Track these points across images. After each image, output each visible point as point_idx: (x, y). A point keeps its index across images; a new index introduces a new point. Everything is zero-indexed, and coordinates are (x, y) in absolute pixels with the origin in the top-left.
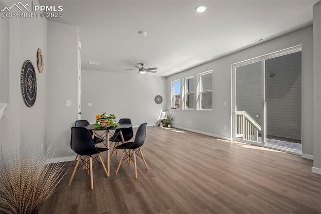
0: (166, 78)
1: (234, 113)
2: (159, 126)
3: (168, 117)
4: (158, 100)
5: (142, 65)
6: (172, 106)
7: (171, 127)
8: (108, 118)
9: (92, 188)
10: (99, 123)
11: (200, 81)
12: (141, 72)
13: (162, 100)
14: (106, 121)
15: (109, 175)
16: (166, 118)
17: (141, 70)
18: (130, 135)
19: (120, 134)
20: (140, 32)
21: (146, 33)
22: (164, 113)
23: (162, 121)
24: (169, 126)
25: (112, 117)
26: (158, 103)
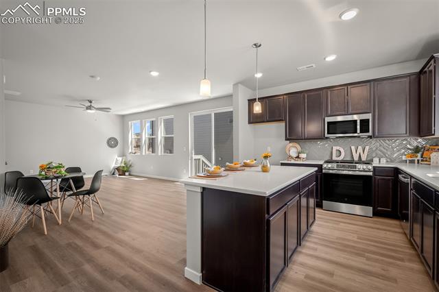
0: (123, 116)
1: (192, 158)
2: (113, 174)
3: (125, 164)
4: (112, 143)
5: (91, 102)
6: (130, 151)
7: (130, 175)
8: (56, 167)
9: (46, 233)
10: (43, 173)
11: (162, 124)
12: (89, 111)
13: (117, 143)
14: (54, 170)
15: (60, 223)
16: (123, 165)
17: (89, 108)
18: (81, 184)
19: (70, 184)
20: (92, 77)
21: (99, 78)
22: (120, 159)
23: (118, 169)
24: (127, 174)
25: (60, 166)
26: (111, 146)
